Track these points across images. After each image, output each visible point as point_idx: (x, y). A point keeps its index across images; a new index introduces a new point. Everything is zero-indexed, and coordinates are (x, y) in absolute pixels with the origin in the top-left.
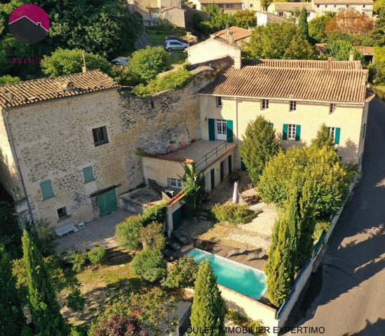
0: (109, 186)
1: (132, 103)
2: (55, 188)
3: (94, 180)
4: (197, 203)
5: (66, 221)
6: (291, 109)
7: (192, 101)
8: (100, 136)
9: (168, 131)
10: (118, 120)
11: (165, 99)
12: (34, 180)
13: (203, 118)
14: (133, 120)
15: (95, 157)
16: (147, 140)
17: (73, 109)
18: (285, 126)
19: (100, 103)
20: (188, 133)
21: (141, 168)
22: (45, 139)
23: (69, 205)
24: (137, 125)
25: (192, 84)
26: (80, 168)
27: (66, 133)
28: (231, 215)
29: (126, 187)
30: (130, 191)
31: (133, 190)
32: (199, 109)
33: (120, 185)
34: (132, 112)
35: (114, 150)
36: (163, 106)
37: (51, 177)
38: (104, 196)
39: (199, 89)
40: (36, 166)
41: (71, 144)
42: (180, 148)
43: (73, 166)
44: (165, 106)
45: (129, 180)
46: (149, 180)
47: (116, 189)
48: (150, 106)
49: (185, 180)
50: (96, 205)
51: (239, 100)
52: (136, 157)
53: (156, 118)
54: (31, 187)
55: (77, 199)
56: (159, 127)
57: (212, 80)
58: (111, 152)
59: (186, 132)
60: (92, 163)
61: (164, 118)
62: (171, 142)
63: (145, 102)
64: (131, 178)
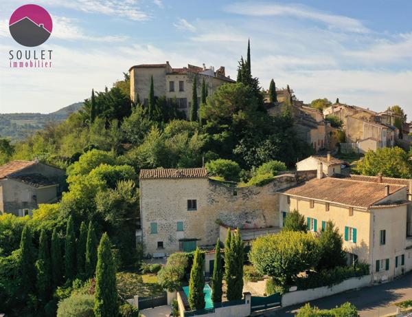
0: (193, 238)
1: (218, 189)
2: (159, 229)
3: (183, 231)
5: (162, 250)
7: (271, 197)
8: (192, 205)
9: (246, 214)
10: (206, 198)
11: (247, 191)
12: (148, 220)
13: (280, 211)
14: (217, 200)
15: (187, 216)
16: (226, 216)
17: (177, 186)
18: (323, 223)
19: (195, 186)
20: (265, 219)
21: (218, 233)
22: (158, 200)
23: (165, 242)
24: (219, 204)
25: (272, 184)
26: (176, 221)
27: (171, 198)
29: (205, 241)
30: (207, 246)
32: (278, 203)
33: (200, 240)
34: (217, 194)
37: (158, 221)
38: (188, 243)
39: (279, 189)
40: (151, 213)
41: (173, 206)
42: (254, 229)
43: (171, 219)
44: (245, 196)
45: (207, 238)
47: (197, 242)
48: (232, 194)
50: (182, 247)
51: (299, 199)
52: (215, 225)
53: (236, 202)
54: (146, 224)
55: (171, 240)
56: (238, 209)
57: (293, 184)
58: (198, 217)
59: (263, 218)
60: (184, 220)
61: (244, 204)
62: (247, 222)
63: (229, 191)
64: (209, 238)
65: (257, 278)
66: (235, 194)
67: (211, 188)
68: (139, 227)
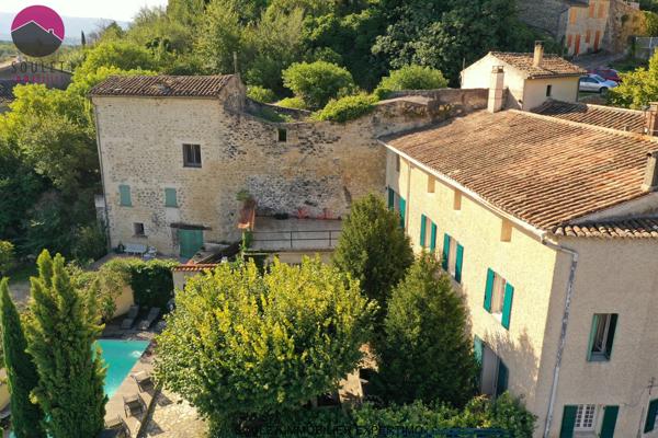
0: (196, 223)
1: (244, 124)
2: (134, 198)
3: (177, 207)
5: (141, 240)
8: (192, 155)
9: (306, 184)
10: (218, 142)
11: (309, 133)
12: (114, 179)
13: (387, 185)
14: (241, 148)
15: (182, 179)
16: (263, 185)
17: (161, 113)
19: (195, 114)
20: (349, 200)
22: (128, 139)
23: (148, 224)
24: (247, 158)
25: (368, 120)
26: (163, 186)
27: (152, 139)
29: (219, 233)
30: (222, 243)
32: (384, 168)
33: (209, 229)
34: (242, 137)
35: (208, 180)
37: (130, 183)
38: (187, 234)
40: (118, 165)
41: (155, 154)
42: (321, 219)
43: (155, 181)
44: (305, 145)
45: (224, 227)
47: (204, 232)
48: (276, 137)
50: (177, 239)
52: (239, 202)
53: (286, 157)
54: (110, 186)
55: (156, 221)
56: (289, 172)
57: (421, 122)
58: (204, 182)
59: (344, 197)
60: (177, 186)
61: (303, 161)
62: (307, 202)
63: (268, 129)
64: (227, 227)
66: (283, 137)
67: (229, 121)
68: (100, 192)
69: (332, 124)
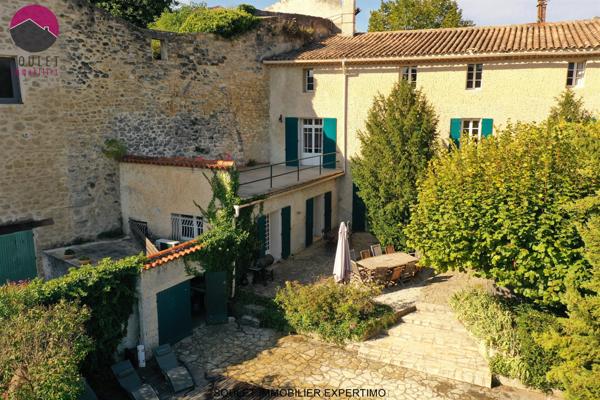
4: (241, 281)
6: (469, 85)
7: (251, 76)
9: (194, 123)
11: (190, 49)
13: (274, 117)
14: (99, 67)
16: (137, 129)
18: (454, 123)
20: (241, 141)
21: (114, 190)
24: (110, 82)
25: (252, 36)
28: (328, 314)
29: (68, 227)
30: (79, 241)
31: (89, 241)
32: (267, 98)
34: (100, 47)
35: (39, 127)
36: (184, 65)
39: (268, 54)
45: (77, 213)
46: (133, 222)
47: (36, 231)
49: (211, 215)
51: (350, 73)
52: (103, 160)
53: (165, 83)
56: (170, 106)
59: (236, 138)
61: (186, 90)
62: (198, 149)
63: (138, 37)
64: (84, 210)
65: (384, 319)
69: (217, 39)
